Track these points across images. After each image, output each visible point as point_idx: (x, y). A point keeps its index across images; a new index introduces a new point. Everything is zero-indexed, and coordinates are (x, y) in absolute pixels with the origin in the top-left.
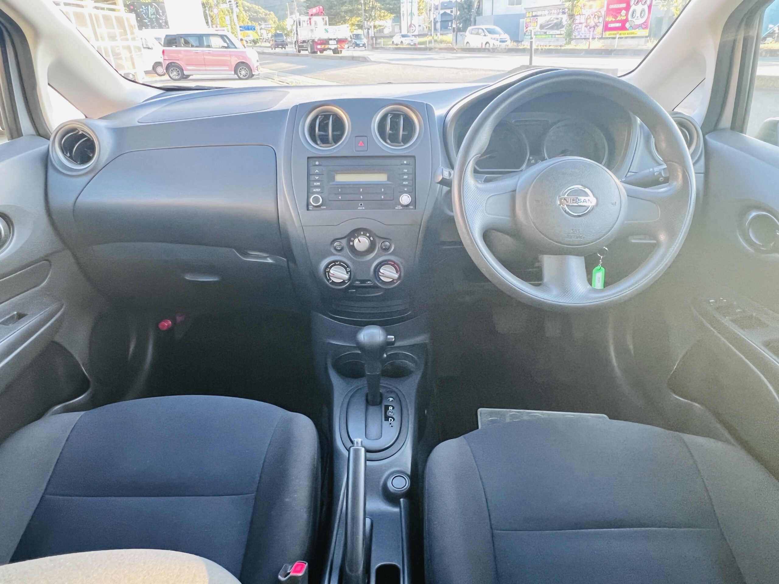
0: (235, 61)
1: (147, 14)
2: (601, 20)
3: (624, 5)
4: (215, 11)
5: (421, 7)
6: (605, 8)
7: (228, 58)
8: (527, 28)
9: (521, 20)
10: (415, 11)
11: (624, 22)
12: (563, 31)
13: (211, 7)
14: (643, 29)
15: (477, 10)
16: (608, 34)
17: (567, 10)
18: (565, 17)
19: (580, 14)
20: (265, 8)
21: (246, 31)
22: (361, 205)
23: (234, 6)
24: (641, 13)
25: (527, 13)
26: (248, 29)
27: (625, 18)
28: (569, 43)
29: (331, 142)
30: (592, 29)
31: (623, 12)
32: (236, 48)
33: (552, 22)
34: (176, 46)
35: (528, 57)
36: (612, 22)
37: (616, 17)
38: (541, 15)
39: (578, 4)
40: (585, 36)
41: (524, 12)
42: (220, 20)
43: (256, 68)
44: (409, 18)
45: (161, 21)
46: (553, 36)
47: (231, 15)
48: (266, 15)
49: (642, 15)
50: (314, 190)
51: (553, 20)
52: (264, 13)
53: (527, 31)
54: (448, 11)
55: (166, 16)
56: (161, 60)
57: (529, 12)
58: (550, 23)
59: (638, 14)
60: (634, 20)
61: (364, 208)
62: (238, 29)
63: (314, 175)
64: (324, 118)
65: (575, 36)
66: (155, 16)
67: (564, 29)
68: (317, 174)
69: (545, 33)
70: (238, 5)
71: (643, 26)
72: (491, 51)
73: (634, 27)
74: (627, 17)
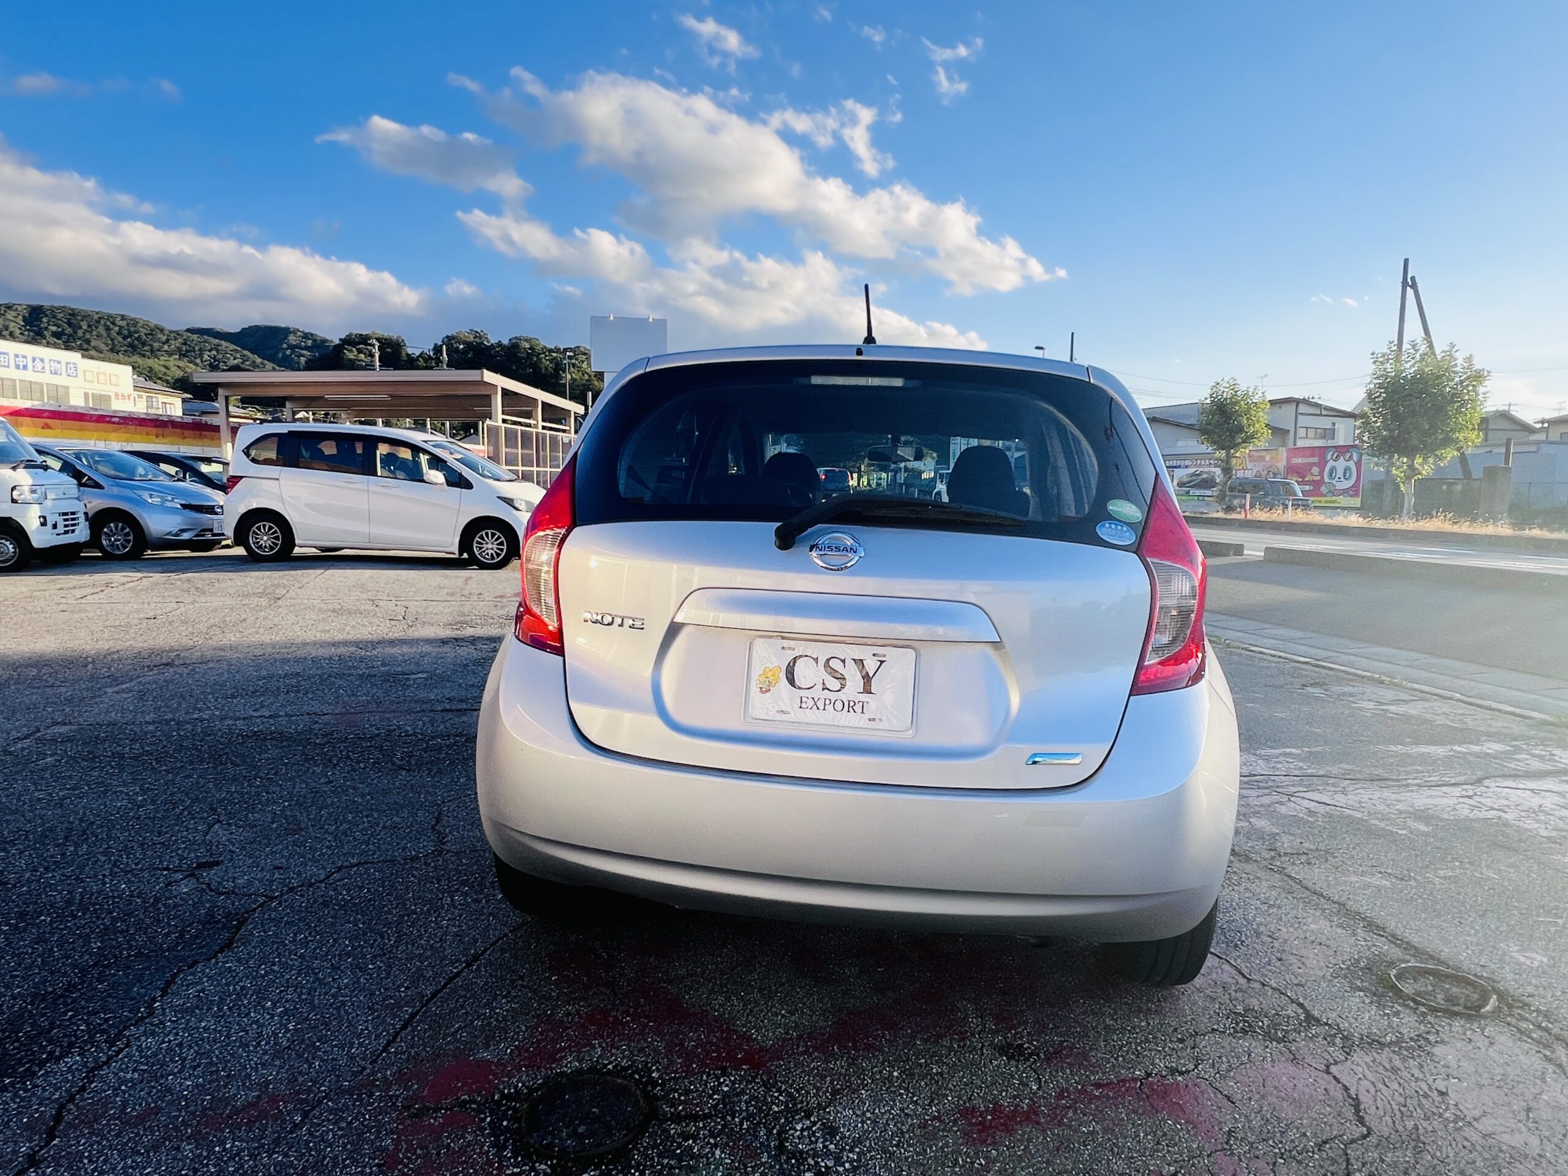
3: (1315, 460)
6: (1284, 463)
11: (1318, 483)
12: (1214, 491)
14: (1352, 496)
17: (1220, 462)
18: (1218, 471)
19: (1243, 469)
24: (1345, 473)
27: (1318, 478)
31: (1315, 470)
33: (1198, 478)
37: (1304, 476)
38: (1179, 467)
39: (1237, 455)
46: (1201, 498)
49: (1348, 475)
51: (1200, 475)
58: (1194, 478)
59: (1340, 473)
60: (1334, 482)
67: (1216, 488)
69: (1188, 492)
71: (1351, 493)
73: (1334, 492)
74: (1322, 477)
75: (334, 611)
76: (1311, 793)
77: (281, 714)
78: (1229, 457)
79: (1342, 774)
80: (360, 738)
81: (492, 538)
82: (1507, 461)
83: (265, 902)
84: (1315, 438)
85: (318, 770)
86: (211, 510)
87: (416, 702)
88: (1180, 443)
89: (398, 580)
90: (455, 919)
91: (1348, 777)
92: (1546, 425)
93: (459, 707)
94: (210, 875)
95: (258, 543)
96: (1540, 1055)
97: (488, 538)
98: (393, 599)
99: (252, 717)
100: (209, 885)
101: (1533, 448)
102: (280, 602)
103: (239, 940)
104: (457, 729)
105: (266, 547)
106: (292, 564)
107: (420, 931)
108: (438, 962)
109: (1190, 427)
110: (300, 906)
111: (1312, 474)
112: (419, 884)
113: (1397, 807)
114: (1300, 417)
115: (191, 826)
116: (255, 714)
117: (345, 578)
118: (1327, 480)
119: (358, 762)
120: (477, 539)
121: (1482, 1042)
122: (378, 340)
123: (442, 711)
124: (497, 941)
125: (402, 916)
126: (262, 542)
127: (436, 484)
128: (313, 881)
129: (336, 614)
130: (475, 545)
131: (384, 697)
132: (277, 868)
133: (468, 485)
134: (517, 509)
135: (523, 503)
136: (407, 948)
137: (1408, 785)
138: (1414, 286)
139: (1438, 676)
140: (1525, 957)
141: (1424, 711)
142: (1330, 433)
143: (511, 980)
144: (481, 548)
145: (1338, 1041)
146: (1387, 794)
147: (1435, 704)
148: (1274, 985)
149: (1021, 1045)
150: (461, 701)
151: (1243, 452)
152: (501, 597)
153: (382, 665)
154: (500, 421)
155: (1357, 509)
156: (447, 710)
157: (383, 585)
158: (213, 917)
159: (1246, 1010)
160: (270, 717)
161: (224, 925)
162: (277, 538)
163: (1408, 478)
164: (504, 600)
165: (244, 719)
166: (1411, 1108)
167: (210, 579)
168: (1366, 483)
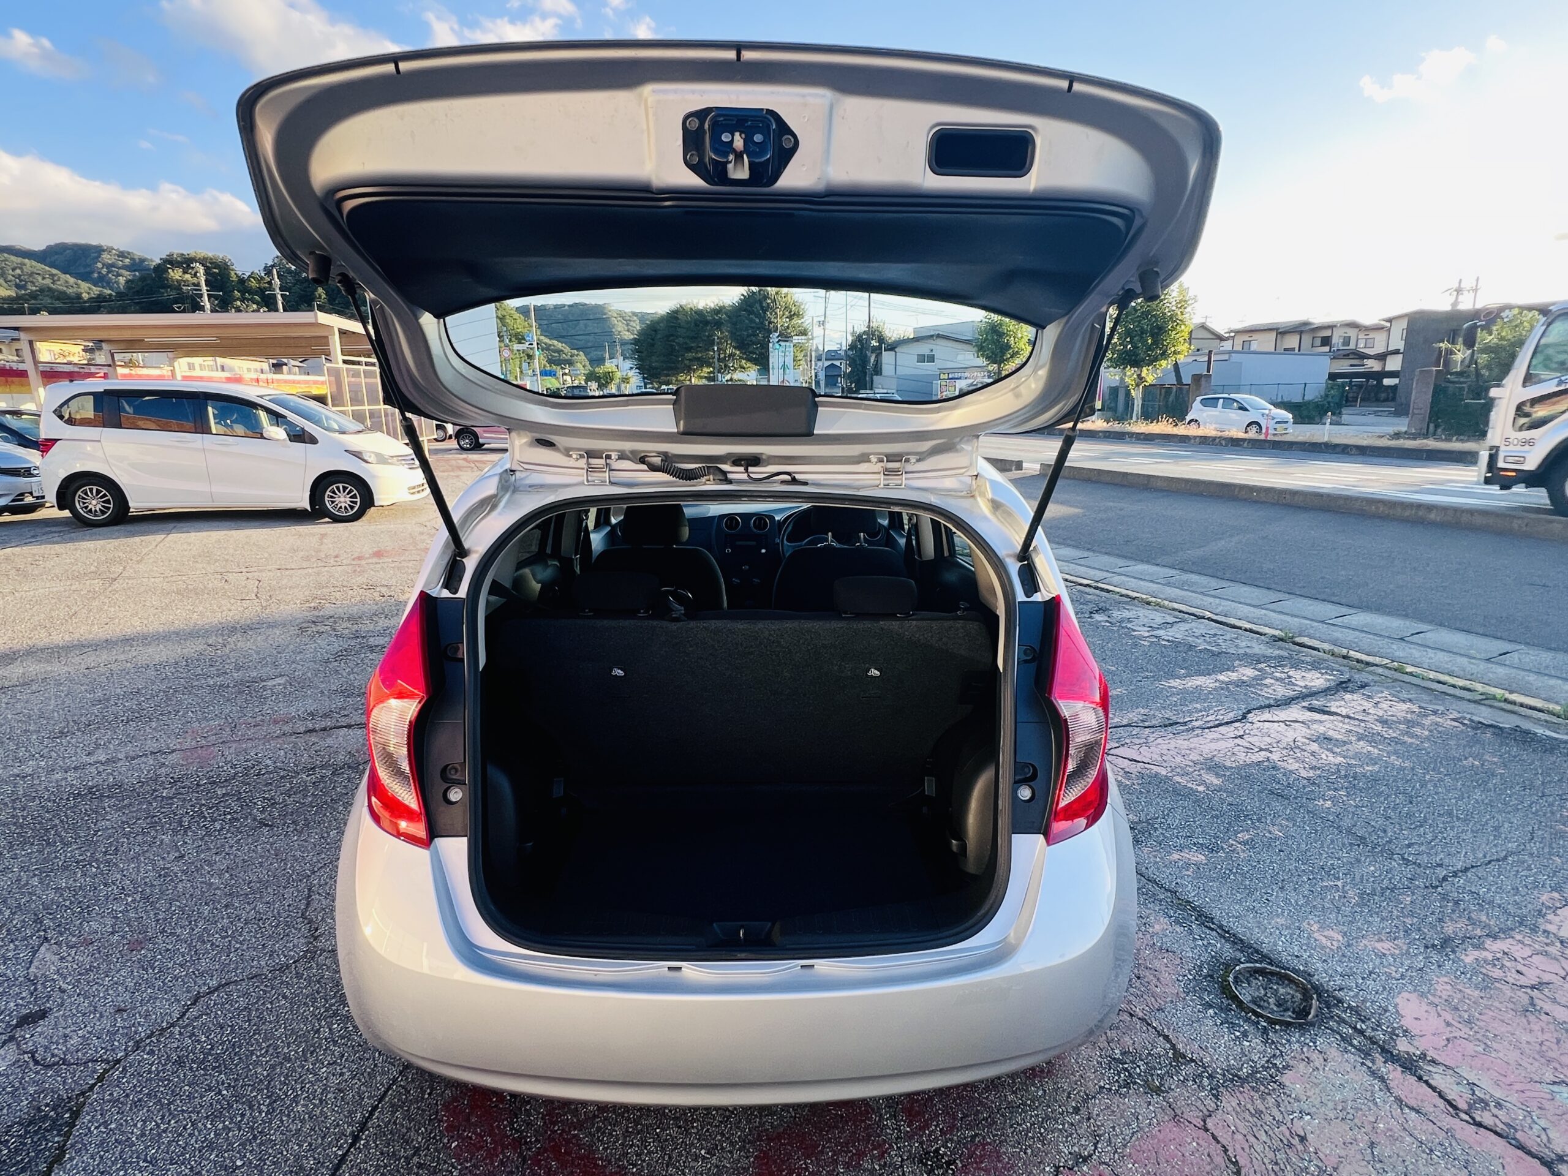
8: (943, 392)
9: (935, 382)
10: (791, 364)
15: (873, 366)
17: (992, 375)
20: (572, 347)
25: (942, 375)
33: (975, 387)
38: (960, 378)
39: (1006, 369)
41: (938, 372)
44: (781, 371)
48: (572, 356)
51: (976, 385)
52: (569, 354)
54: (837, 363)
57: (946, 373)
75: (178, 592)
76: (1121, 749)
77: (120, 756)
78: (1000, 370)
79: (1143, 721)
80: (214, 782)
81: (344, 491)
82: (1209, 369)
83: (106, 1071)
85: (166, 839)
86: (27, 472)
87: (276, 722)
88: (960, 357)
89: (247, 543)
90: (335, 1062)
91: (1146, 724)
92: (1233, 334)
93: (323, 724)
94: (37, 1036)
95: (87, 507)
96: (1364, 1068)
97: (340, 492)
98: (244, 570)
99: (84, 766)
100: (33, 1054)
101: (1226, 357)
102: (116, 585)
103: (73, 1146)
104: (323, 757)
105: (96, 511)
106: (129, 527)
107: (294, 1090)
108: (320, 1141)
110: (150, 1072)
112: (291, 1010)
113: (1191, 757)
115: (11, 954)
116: (89, 760)
117: (189, 544)
119: (214, 820)
120: (328, 493)
121: (1318, 1061)
122: (203, 262)
123: (306, 732)
124: (386, 1092)
125: (273, 1067)
126: (90, 507)
127: (277, 440)
128: (164, 1024)
129: (180, 597)
130: (326, 499)
131: (239, 718)
132: (120, 1010)
133: (313, 440)
134: (367, 462)
135: (373, 455)
136: (282, 1121)
137: (1193, 729)
139: (1190, 594)
140: (1326, 937)
141: (1187, 633)
143: (406, 1158)
144: (333, 502)
145: (1206, 1082)
146: (1181, 742)
147: (1194, 624)
148: (1141, 1014)
149: (937, 1150)
150: (325, 716)
152: (359, 558)
153: (238, 668)
154: (341, 362)
156: (310, 731)
157: (231, 551)
158: (39, 1110)
159: (1123, 1054)
160: (108, 761)
161: (54, 1121)
162: (108, 502)
164: (363, 562)
165: (76, 768)
166: (1282, 1166)
167: (34, 555)
168: (1106, 389)
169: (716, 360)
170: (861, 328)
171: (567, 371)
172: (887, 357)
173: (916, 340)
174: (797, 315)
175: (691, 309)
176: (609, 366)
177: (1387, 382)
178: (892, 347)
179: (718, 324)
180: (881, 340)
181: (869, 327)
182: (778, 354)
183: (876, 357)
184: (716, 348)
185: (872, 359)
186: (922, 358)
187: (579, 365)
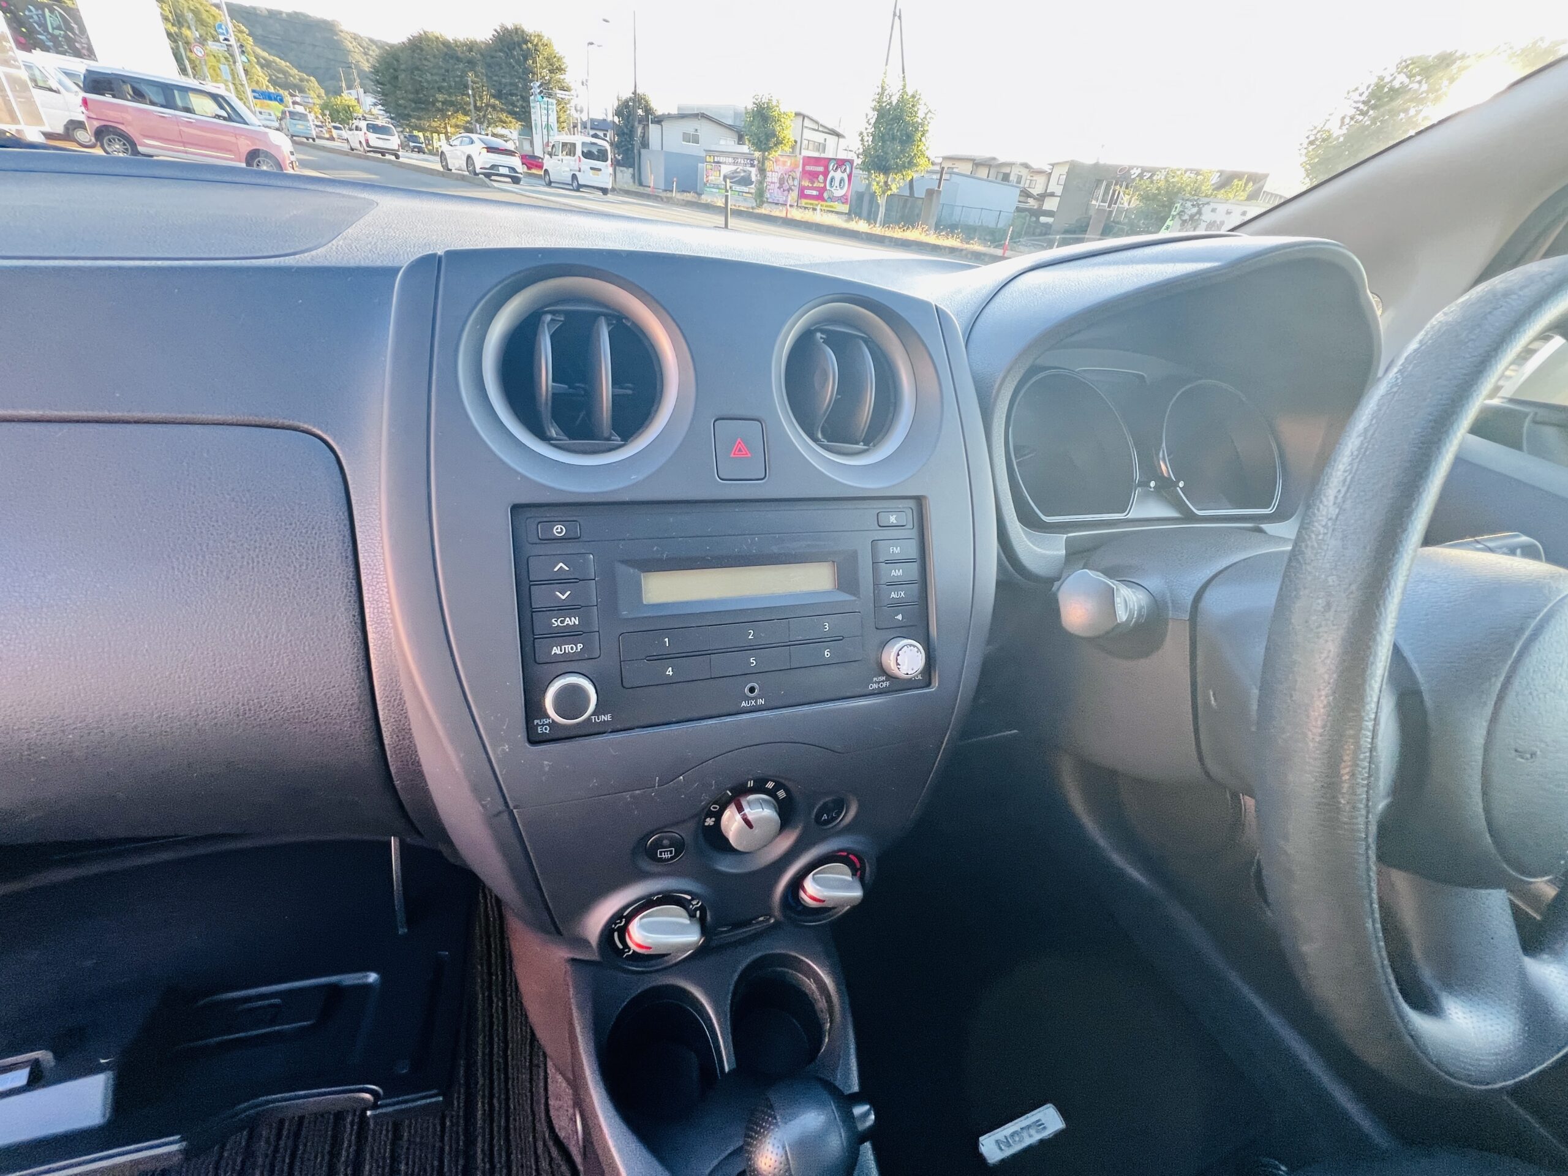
0: (246, 147)
1: (44, 26)
2: (796, 183)
3: (821, 169)
4: (198, 51)
5: (561, 120)
6: (800, 169)
7: (233, 139)
8: (707, 177)
9: (700, 165)
10: (555, 125)
11: (822, 190)
12: (752, 188)
13: (187, 43)
14: (843, 203)
15: (641, 139)
16: (804, 202)
17: (756, 162)
18: (754, 171)
19: (772, 171)
20: (300, 68)
21: (265, 101)
22: (752, 690)
23: (237, 52)
24: (840, 183)
25: (708, 157)
26: (270, 99)
27: (822, 185)
28: (759, 206)
29: (606, 434)
30: (786, 193)
31: (821, 178)
32: (246, 123)
33: (738, 175)
34: (114, 96)
35: (724, 219)
36: (808, 188)
37: (813, 183)
38: (725, 163)
39: (770, 156)
40: (778, 200)
41: (703, 154)
42: (211, 71)
43: (291, 165)
44: (545, 132)
45: (77, 45)
46: (740, 194)
47: (233, 67)
48: (301, 80)
49: (842, 185)
50: (556, 650)
51: (739, 172)
52: (297, 77)
53: (707, 181)
55: (88, 38)
56: (82, 118)
57: (710, 156)
58: (735, 175)
59: (837, 183)
60: (832, 189)
61: (761, 702)
62: (250, 94)
63: (549, 582)
64: (564, 324)
65: (767, 199)
66: (62, 32)
67: (753, 186)
68: (562, 581)
69: (731, 187)
70: (244, 49)
71: (843, 200)
72: (665, 200)
73: (832, 199)
74: (825, 186)
78: (764, 159)
82: (939, 187)
84: (813, 151)
88: (722, 142)
109: (729, 127)
111: (819, 182)
114: (805, 130)
118: (828, 187)
138: (900, 17)
142: (822, 147)
151: (774, 154)
155: (846, 214)
163: (884, 192)
168: (853, 193)
169: (472, 107)
170: (627, 94)
171: (298, 99)
172: (653, 129)
173: (682, 116)
174: (560, 69)
175: (437, 38)
176: (348, 97)
177: (1043, 219)
178: (659, 120)
179: (471, 64)
180: (648, 110)
181: (635, 93)
182: (541, 111)
183: (644, 128)
184: (470, 92)
185: (639, 130)
186: (687, 138)
187: (312, 94)
